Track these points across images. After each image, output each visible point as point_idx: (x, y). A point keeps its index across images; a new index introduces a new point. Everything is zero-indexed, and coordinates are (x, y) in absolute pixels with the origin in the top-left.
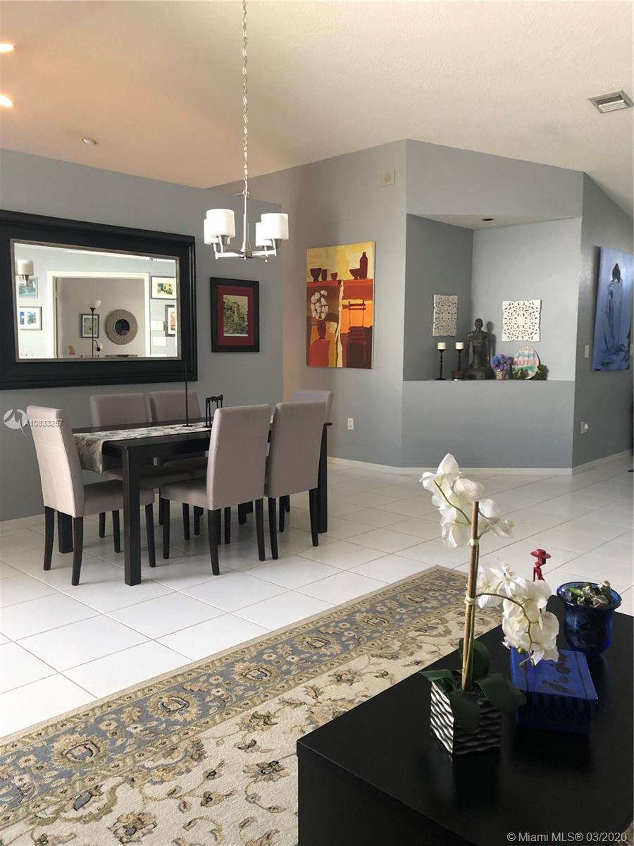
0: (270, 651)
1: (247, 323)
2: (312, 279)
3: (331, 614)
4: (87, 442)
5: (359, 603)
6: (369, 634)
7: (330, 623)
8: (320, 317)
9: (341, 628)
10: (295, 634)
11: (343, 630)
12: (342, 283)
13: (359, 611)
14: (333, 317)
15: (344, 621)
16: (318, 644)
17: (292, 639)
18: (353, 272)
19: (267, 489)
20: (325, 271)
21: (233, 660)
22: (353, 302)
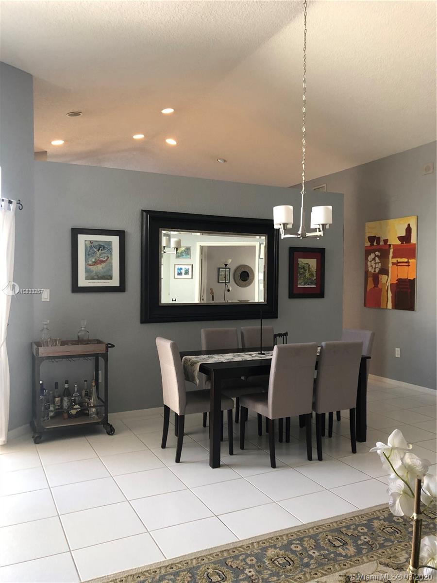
0: (298, 542)
1: (315, 278)
2: (368, 244)
3: (354, 517)
4: (191, 363)
5: (379, 511)
6: (382, 542)
7: (351, 525)
8: (375, 271)
9: (359, 532)
10: (321, 530)
11: (360, 534)
12: (392, 247)
13: (378, 518)
14: (384, 271)
15: (363, 525)
16: (337, 543)
17: (317, 535)
18: (400, 238)
19: (314, 406)
20: (379, 239)
21: (267, 544)
22: (400, 260)
